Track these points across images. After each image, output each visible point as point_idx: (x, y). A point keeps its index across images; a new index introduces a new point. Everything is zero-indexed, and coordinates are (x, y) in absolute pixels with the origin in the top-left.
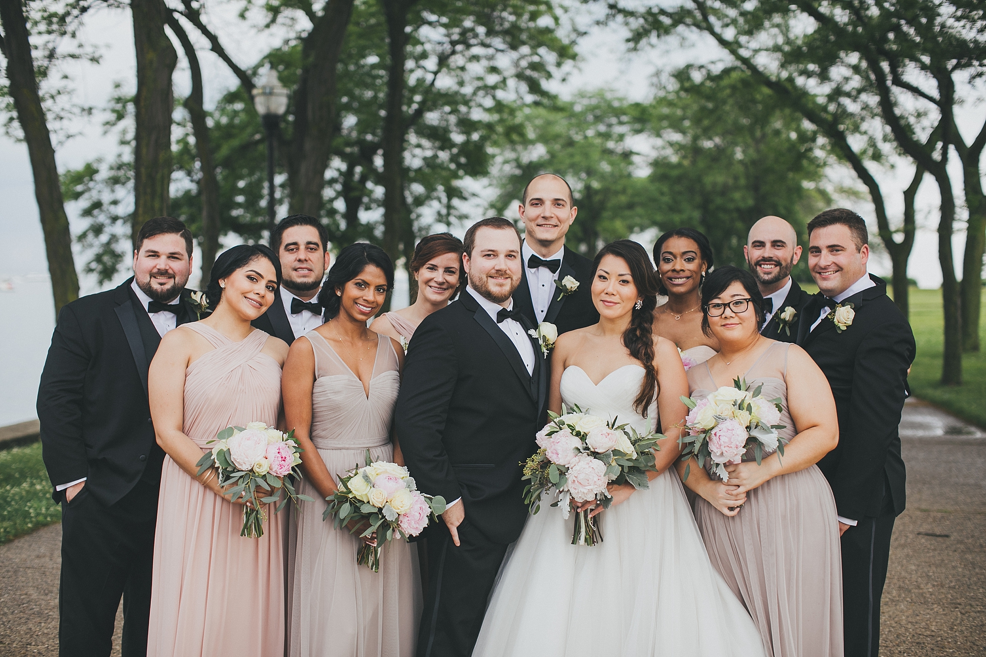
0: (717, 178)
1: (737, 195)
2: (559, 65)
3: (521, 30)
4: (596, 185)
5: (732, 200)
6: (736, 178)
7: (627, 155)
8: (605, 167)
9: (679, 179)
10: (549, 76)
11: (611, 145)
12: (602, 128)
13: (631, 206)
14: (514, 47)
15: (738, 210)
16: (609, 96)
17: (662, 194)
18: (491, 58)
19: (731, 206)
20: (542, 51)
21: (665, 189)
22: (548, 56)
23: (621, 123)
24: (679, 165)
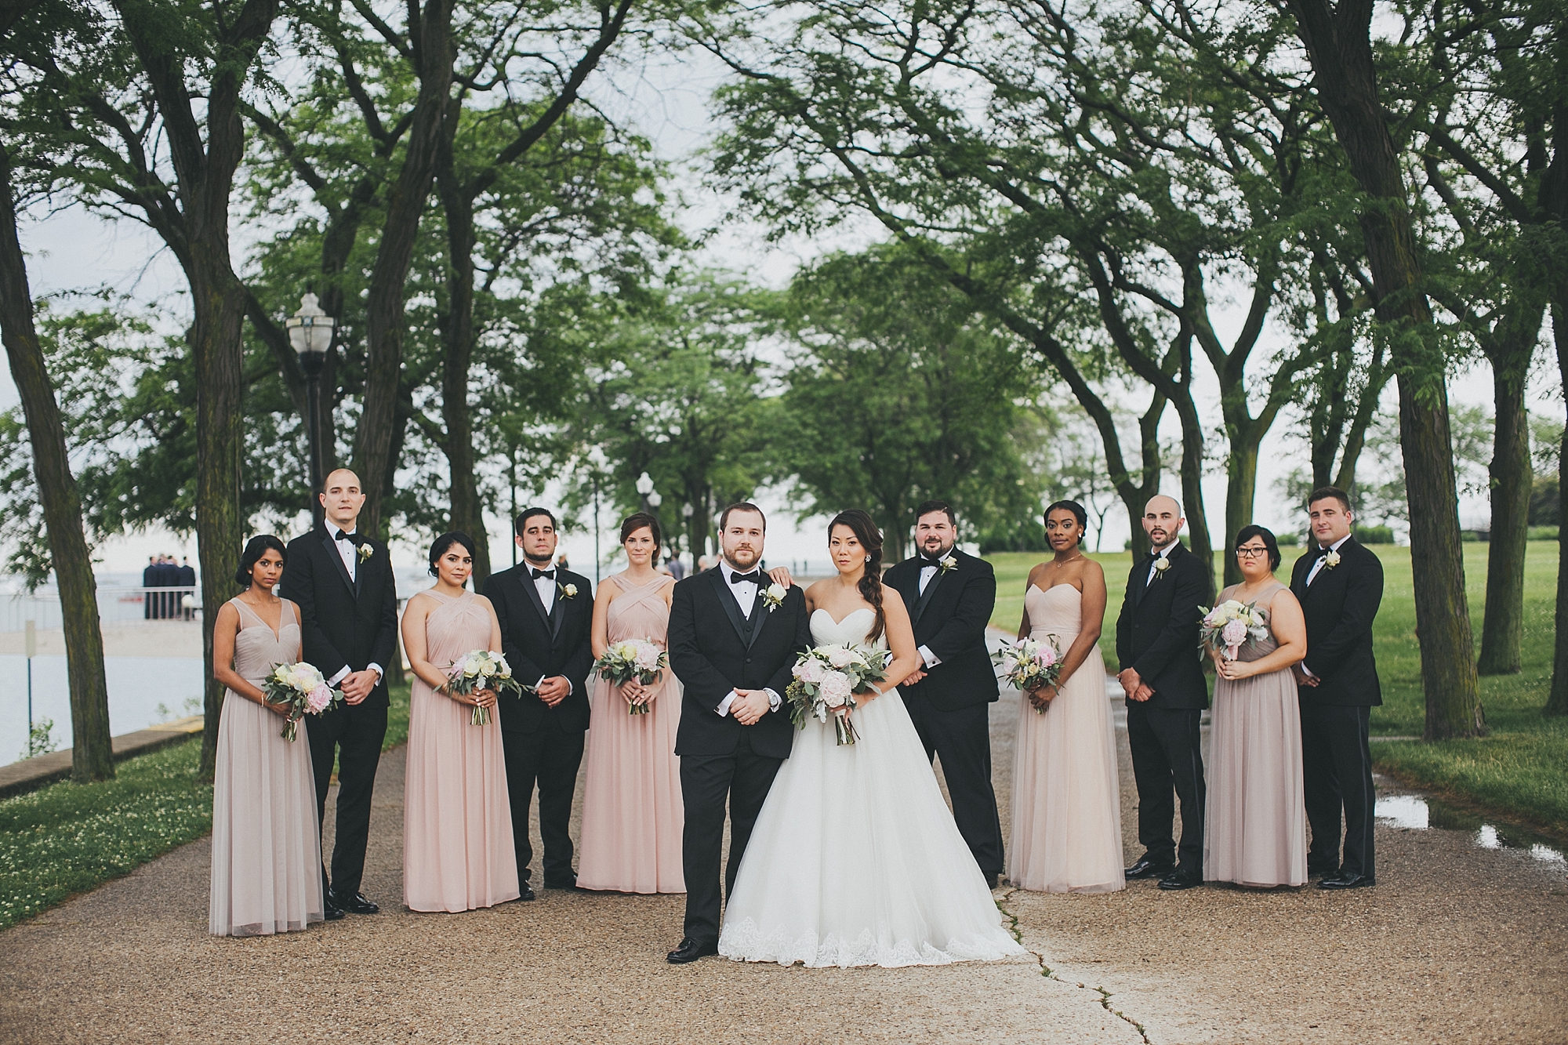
0: (887, 399)
1: (917, 424)
2: (663, 256)
3: (608, 208)
4: (701, 411)
5: (909, 431)
6: (914, 398)
7: (749, 368)
8: (717, 387)
9: (828, 403)
10: (649, 271)
11: (724, 353)
12: (710, 329)
13: (757, 445)
14: (595, 232)
15: (918, 444)
16: (718, 280)
17: (805, 425)
18: (565, 247)
19: (909, 439)
20: (637, 236)
21: (809, 418)
22: (647, 244)
23: (740, 320)
24: (828, 381)
